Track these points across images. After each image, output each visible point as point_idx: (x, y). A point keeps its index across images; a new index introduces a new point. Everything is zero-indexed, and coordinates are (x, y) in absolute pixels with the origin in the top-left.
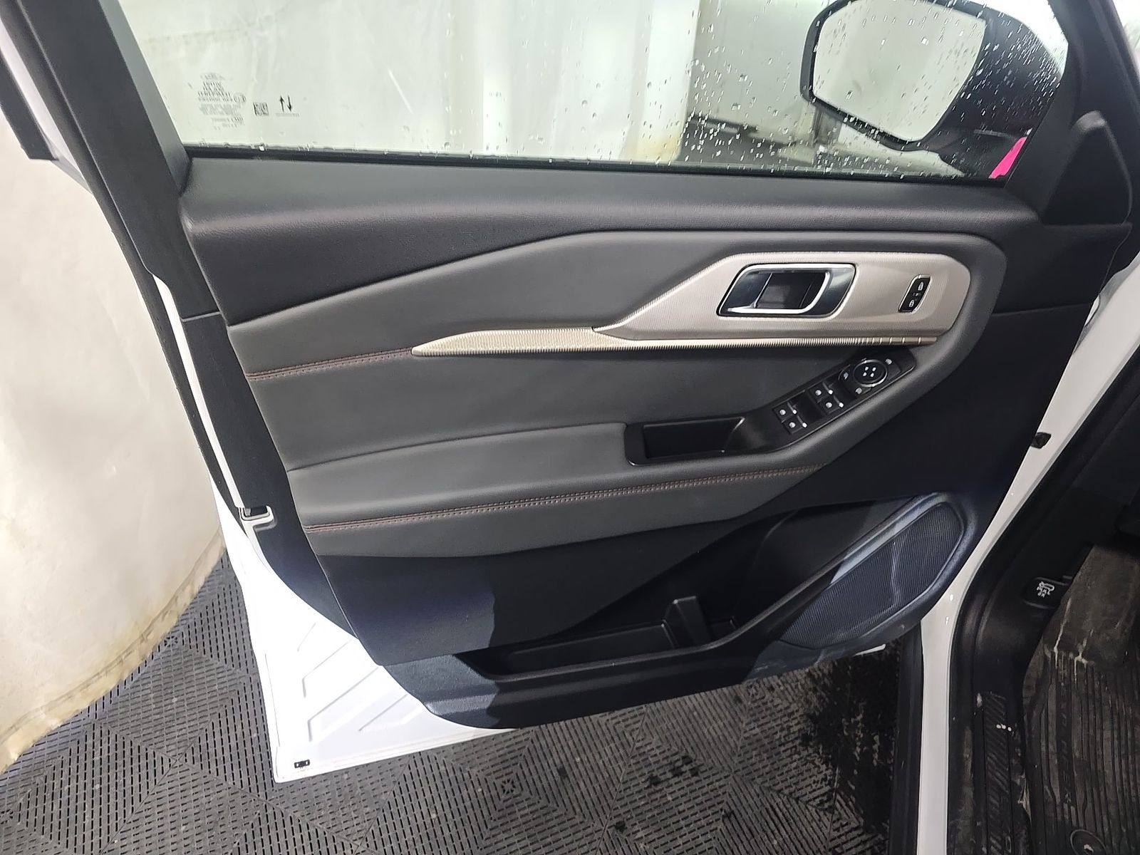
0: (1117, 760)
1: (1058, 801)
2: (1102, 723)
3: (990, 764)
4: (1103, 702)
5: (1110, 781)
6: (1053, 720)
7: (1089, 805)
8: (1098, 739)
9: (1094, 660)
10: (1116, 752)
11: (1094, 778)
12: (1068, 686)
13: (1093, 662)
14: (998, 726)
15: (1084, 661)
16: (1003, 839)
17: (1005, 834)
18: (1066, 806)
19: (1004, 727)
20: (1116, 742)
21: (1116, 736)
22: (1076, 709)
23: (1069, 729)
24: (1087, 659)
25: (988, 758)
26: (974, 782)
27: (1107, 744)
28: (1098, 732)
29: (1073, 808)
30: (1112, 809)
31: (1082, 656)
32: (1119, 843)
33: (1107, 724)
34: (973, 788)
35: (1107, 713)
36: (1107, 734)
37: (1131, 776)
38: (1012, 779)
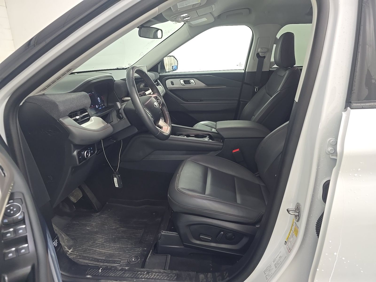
0: (105, 249)
1: (119, 265)
2: (93, 250)
3: (114, 275)
4: (87, 248)
5: (112, 252)
6: (92, 262)
7: (121, 258)
8: (99, 252)
9: (72, 247)
10: (103, 249)
11: (111, 255)
12: (80, 256)
13: (72, 248)
14: (100, 272)
15: (71, 250)
16: (139, 274)
17: (138, 273)
18: (121, 263)
19: (100, 270)
20: (100, 248)
21: (98, 248)
22: (88, 255)
23: (95, 259)
24: (71, 249)
25: (112, 275)
26: (121, 281)
27: (101, 250)
28: (96, 251)
29: (121, 262)
30: (121, 253)
31: (70, 250)
32: (131, 253)
33: (94, 249)
34: (123, 281)
35: (91, 248)
36: (98, 250)
37: (111, 247)
38: (119, 270)
